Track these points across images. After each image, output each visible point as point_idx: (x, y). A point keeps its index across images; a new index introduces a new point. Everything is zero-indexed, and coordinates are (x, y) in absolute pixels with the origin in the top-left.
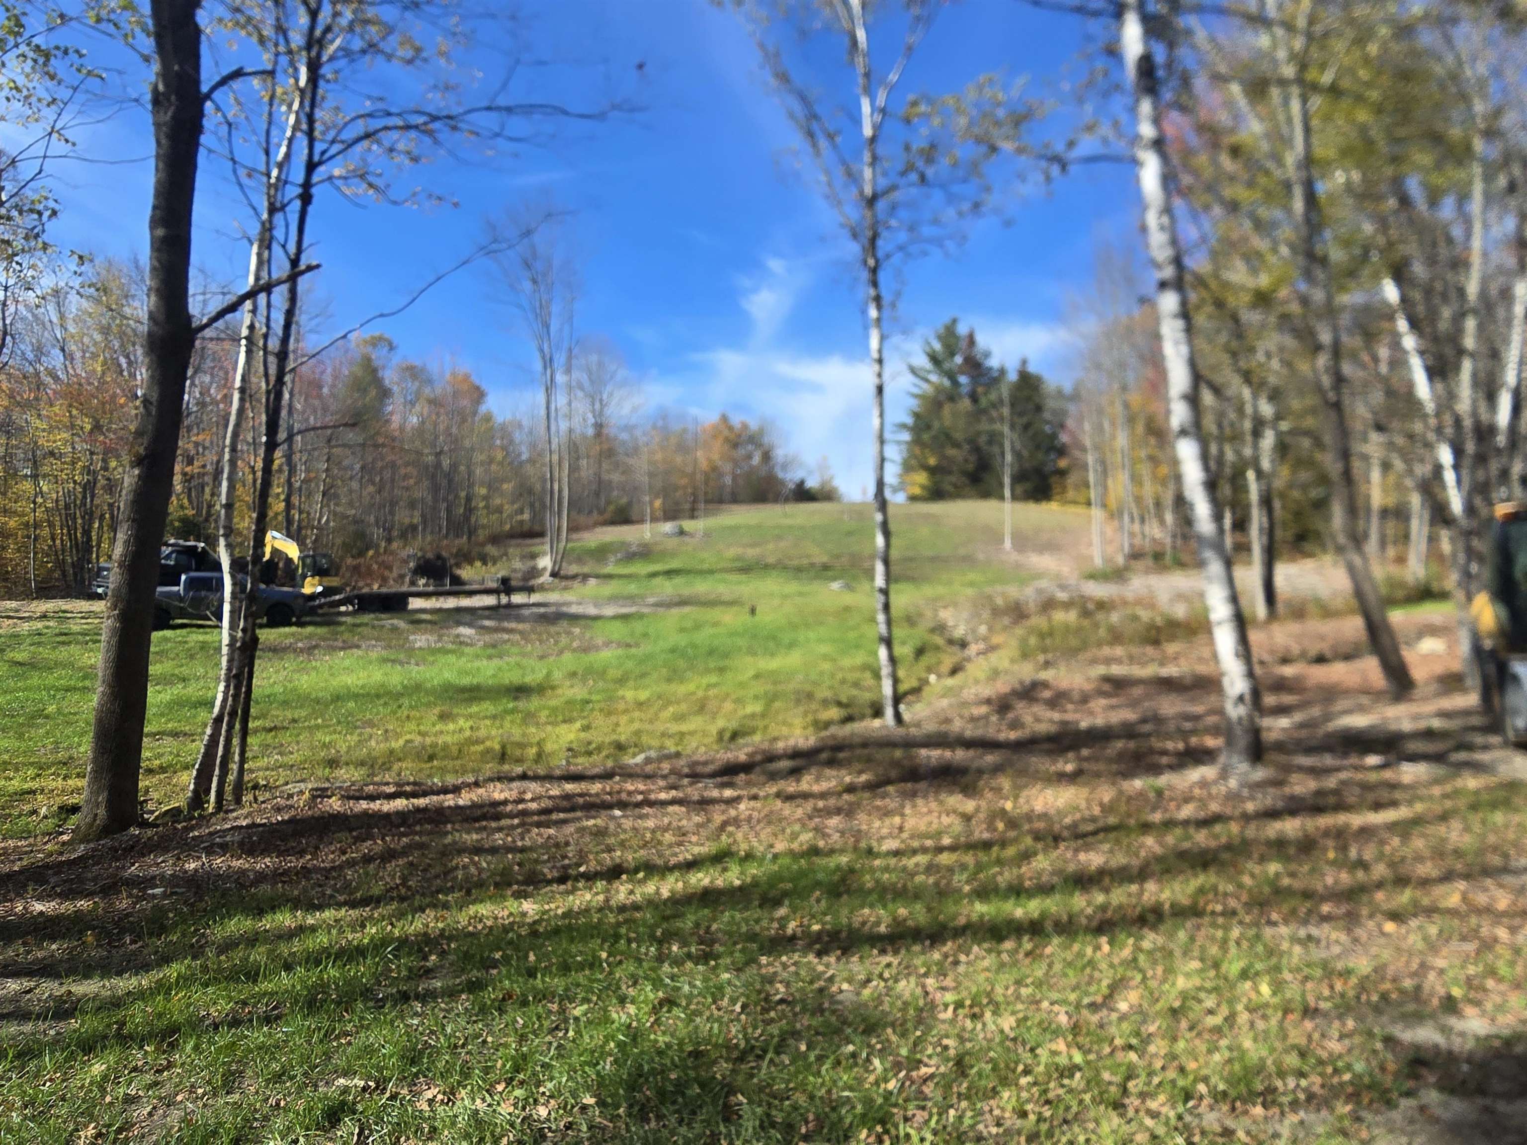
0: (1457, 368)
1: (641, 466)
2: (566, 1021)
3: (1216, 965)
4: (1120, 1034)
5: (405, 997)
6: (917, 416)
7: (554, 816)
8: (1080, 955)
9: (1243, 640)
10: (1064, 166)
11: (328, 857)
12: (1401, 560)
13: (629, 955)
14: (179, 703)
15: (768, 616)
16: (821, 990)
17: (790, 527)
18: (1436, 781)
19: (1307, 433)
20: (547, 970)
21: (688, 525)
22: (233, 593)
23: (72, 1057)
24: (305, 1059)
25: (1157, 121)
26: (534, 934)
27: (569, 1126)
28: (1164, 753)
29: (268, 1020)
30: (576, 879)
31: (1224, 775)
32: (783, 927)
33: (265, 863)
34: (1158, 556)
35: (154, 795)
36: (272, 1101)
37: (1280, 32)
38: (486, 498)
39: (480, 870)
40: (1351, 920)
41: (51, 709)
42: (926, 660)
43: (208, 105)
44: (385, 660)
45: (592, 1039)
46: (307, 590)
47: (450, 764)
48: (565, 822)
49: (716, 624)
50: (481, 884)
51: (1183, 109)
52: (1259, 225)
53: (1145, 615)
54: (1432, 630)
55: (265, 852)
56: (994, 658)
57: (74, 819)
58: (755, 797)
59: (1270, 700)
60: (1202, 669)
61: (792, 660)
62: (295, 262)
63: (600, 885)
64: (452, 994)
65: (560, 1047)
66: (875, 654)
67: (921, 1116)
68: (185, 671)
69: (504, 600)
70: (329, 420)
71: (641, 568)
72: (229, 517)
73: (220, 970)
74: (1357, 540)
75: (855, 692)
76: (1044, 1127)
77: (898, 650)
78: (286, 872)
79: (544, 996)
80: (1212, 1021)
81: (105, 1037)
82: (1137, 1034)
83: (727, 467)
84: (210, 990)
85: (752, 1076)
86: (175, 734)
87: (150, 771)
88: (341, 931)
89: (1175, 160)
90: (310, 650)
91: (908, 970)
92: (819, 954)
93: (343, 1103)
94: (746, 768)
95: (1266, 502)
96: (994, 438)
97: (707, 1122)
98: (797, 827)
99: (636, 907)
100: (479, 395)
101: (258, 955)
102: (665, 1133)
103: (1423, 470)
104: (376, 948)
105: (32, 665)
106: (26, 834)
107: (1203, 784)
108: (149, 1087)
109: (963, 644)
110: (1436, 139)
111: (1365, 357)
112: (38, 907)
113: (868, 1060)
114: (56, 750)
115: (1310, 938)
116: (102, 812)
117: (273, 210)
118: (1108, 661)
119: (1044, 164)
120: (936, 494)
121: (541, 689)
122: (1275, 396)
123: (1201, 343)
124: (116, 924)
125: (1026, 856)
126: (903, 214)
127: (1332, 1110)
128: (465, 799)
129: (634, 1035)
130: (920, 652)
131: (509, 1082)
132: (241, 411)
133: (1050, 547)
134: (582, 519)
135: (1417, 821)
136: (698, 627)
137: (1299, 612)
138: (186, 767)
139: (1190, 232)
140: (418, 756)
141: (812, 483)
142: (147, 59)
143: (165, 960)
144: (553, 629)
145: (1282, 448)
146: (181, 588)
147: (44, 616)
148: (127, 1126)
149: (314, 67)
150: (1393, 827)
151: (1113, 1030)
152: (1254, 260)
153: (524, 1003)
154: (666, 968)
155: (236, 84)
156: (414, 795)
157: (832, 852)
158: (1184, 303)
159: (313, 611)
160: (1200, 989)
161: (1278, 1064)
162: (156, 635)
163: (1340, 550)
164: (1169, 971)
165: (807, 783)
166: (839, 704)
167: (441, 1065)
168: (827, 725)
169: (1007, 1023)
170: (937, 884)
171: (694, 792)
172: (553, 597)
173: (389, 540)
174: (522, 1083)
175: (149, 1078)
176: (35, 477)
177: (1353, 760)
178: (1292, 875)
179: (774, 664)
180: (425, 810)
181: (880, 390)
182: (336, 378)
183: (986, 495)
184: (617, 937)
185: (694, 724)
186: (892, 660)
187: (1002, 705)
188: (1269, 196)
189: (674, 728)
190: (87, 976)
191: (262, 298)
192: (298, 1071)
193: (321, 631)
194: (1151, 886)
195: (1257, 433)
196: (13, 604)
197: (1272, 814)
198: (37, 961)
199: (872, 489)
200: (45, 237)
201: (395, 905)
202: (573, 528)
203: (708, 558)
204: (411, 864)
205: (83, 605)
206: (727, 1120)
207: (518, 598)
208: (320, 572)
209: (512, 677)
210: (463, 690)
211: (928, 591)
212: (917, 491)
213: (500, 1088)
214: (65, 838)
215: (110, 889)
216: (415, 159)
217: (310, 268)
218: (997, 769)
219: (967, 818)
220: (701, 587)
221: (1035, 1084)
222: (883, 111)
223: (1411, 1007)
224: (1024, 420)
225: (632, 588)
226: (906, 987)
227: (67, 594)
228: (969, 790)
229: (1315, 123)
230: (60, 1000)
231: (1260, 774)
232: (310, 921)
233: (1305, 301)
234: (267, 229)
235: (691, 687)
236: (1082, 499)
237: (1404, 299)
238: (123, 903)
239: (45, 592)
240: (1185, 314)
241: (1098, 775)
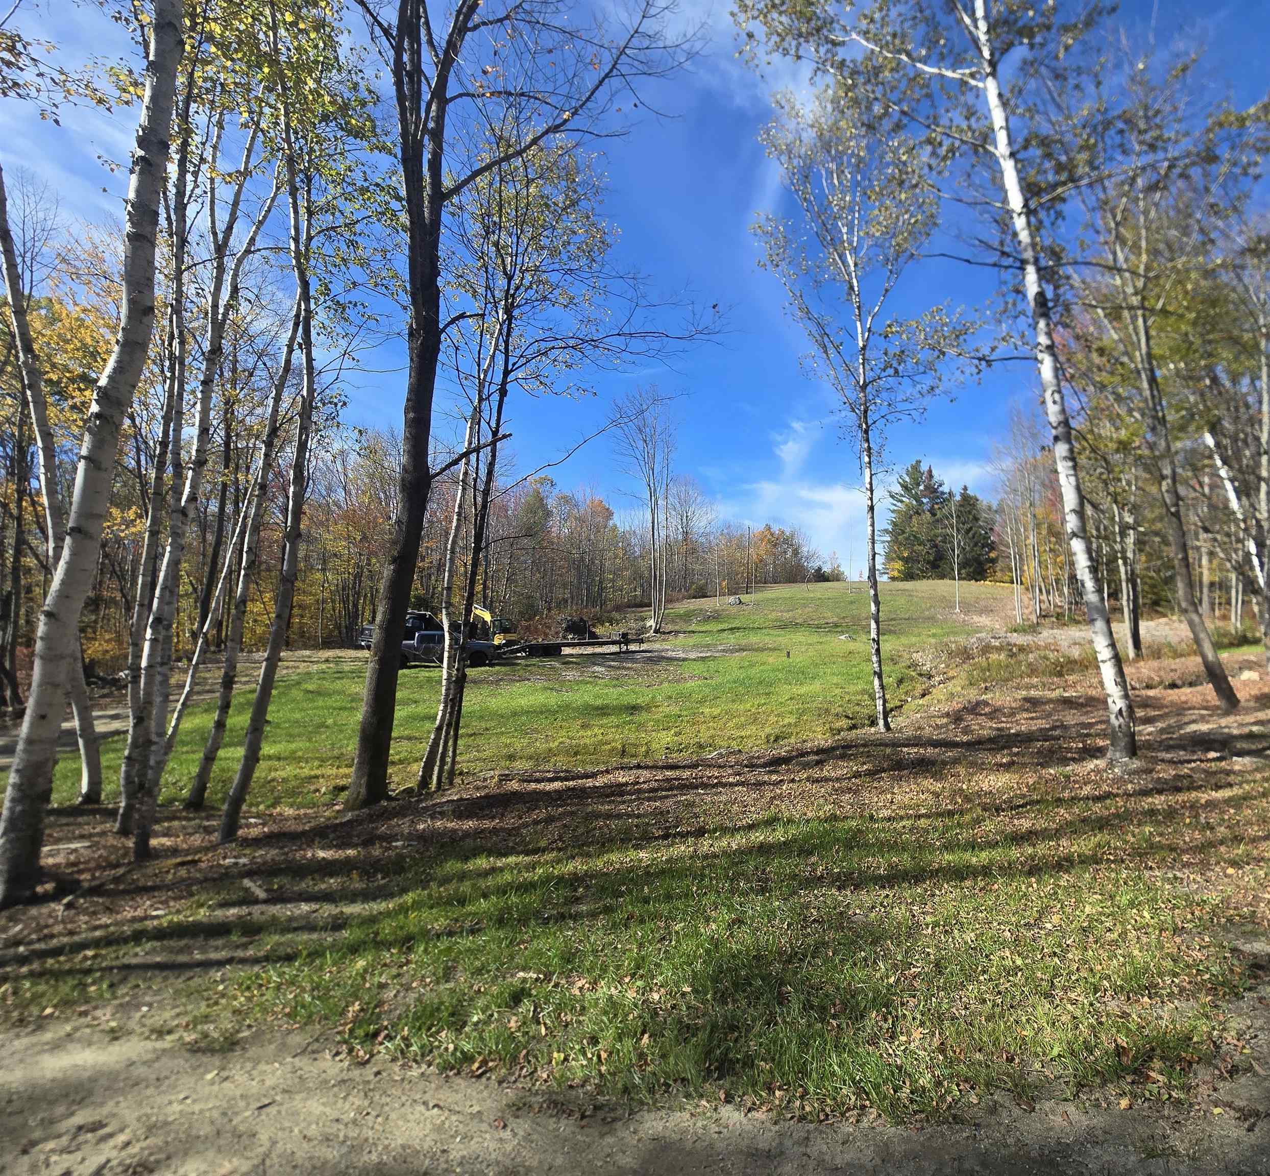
0: (1258, 490)
1: (713, 559)
2: (670, 933)
3: (1112, 897)
4: (1047, 944)
5: (562, 917)
6: (895, 524)
7: (659, 794)
8: (1018, 890)
9: (1120, 673)
10: (989, 363)
11: (510, 821)
12: (1225, 617)
13: (710, 888)
14: (413, 718)
15: (799, 659)
16: (841, 913)
17: (812, 599)
18: (1257, 770)
19: (1157, 534)
20: (656, 899)
21: (745, 598)
22: (450, 646)
23: (344, 957)
24: (496, 959)
25: (1049, 334)
26: (648, 874)
27: (674, 1007)
28: (1069, 750)
29: (473, 932)
30: (675, 836)
31: (1111, 765)
32: (814, 870)
33: (470, 824)
34: (1059, 616)
35: (395, 779)
36: (476, 988)
37: (1127, 275)
38: (613, 581)
39: (611, 830)
40: (1204, 866)
41: (330, 722)
42: (905, 687)
43: (443, 336)
44: (546, 689)
45: (688, 946)
46: (496, 642)
47: (588, 758)
48: (666, 797)
49: (763, 664)
50: (611, 840)
51: (1065, 326)
52: (1119, 398)
53: (1052, 656)
54: (1249, 665)
55: (469, 817)
56: (950, 685)
57: (344, 795)
58: (793, 781)
59: (1140, 713)
60: (1093, 693)
61: (815, 687)
62: (495, 434)
63: (691, 840)
64: (593, 915)
65: (666, 952)
66: (872, 683)
67: (912, 1002)
68: (416, 696)
69: (624, 648)
70: (512, 532)
71: (713, 626)
72: (449, 596)
73: (441, 897)
74: (1195, 605)
75: (857, 708)
76: (998, 1010)
77: (885, 681)
78: (483, 831)
79: (655, 916)
80: (1110, 936)
81: (365, 943)
82: (1060, 946)
83: (770, 560)
84: (434, 911)
85: (796, 973)
86: (409, 738)
87: (393, 763)
88: (520, 872)
89: (1062, 359)
90: (497, 682)
91: (900, 900)
92: (839, 889)
93: (523, 989)
94: (786, 760)
95: (1132, 580)
96: (946, 538)
97: (767, 1005)
98: (822, 801)
99: (715, 856)
100: (609, 514)
101: (466, 887)
102: (739, 1013)
103: (1236, 557)
104: (543, 883)
105: (319, 693)
106: (314, 805)
107: (1097, 771)
108: (395, 977)
109: (930, 677)
110: (1235, 341)
111: (1193, 482)
112: (321, 854)
113: (875, 962)
114: (332, 749)
115: (1176, 878)
116: (363, 790)
117: (481, 400)
118: (1028, 687)
119: (976, 362)
120: (909, 576)
121: (648, 708)
122: (1135, 509)
123: (1082, 474)
124: (372, 866)
125: (978, 821)
126: (884, 395)
127: (1197, 999)
128: (600, 781)
129: (716, 944)
130: (900, 681)
131: (633, 976)
132: (458, 528)
133: (987, 611)
134: (675, 594)
135: (1246, 798)
136: (752, 665)
137: (1157, 654)
138: (416, 760)
139: (1073, 404)
140: (567, 753)
141: (827, 569)
142: (405, 308)
143: (404, 891)
144: (656, 667)
145: (1140, 543)
146: (414, 642)
147: (327, 661)
148: (380, 1004)
149: (508, 311)
150: (1228, 801)
151: (1042, 942)
152: (1115, 420)
153: (642, 921)
154: (736, 898)
155: (461, 322)
156: (566, 779)
157: (846, 818)
158: (1071, 450)
159: (499, 656)
160: (1101, 914)
161: (1158, 966)
162: (400, 672)
163: (1184, 611)
164: (1079, 901)
165: (827, 771)
166: (847, 717)
167: (587, 964)
168: (839, 731)
169: (970, 936)
170: (917, 840)
171: (751, 777)
172: (656, 646)
173: (549, 609)
174: (642, 976)
175: (394, 971)
176: (324, 570)
177: (1199, 755)
178: (1161, 835)
179: (803, 690)
180: (573, 789)
181: (872, 508)
182: (516, 504)
183: (942, 577)
184: (703, 876)
185: (750, 730)
186: (882, 687)
187: (957, 717)
188: (1124, 379)
189: (737, 733)
190: (353, 901)
191: (473, 457)
192: (493, 967)
193: (503, 669)
194: (1064, 842)
195: (1123, 534)
196: (308, 653)
197: (1145, 793)
198: (320, 891)
199: (866, 574)
200: (339, 419)
201: (555, 854)
202: (669, 601)
203: (759, 620)
204: (565, 826)
205: (352, 653)
206: (780, 1003)
207: (632, 647)
208: (505, 631)
209: (631, 699)
210: (597, 708)
211: (904, 640)
212: (896, 574)
213: (627, 980)
214: (337, 808)
215: (368, 842)
216: (570, 366)
217: (505, 437)
218: (956, 761)
219: (937, 795)
220: (754, 639)
221: (990, 980)
222: (869, 330)
223: (1250, 927)
224: (967, 526)
225: (708, 640)
226: (900, 912)
227: (342, 645)
228: (938, 776)
229: (1153, 333)
230: (335, 917)
231: (1136, 764)
232: (499, 864)
233: (1152, 446)
234: (478, 411)
235: (748, 706)
236: (1007, 578)
237: (1218, 445)
238: (376, 851)
239: (327, 644)
240: (1072, 457)
241: (1024, 765)
